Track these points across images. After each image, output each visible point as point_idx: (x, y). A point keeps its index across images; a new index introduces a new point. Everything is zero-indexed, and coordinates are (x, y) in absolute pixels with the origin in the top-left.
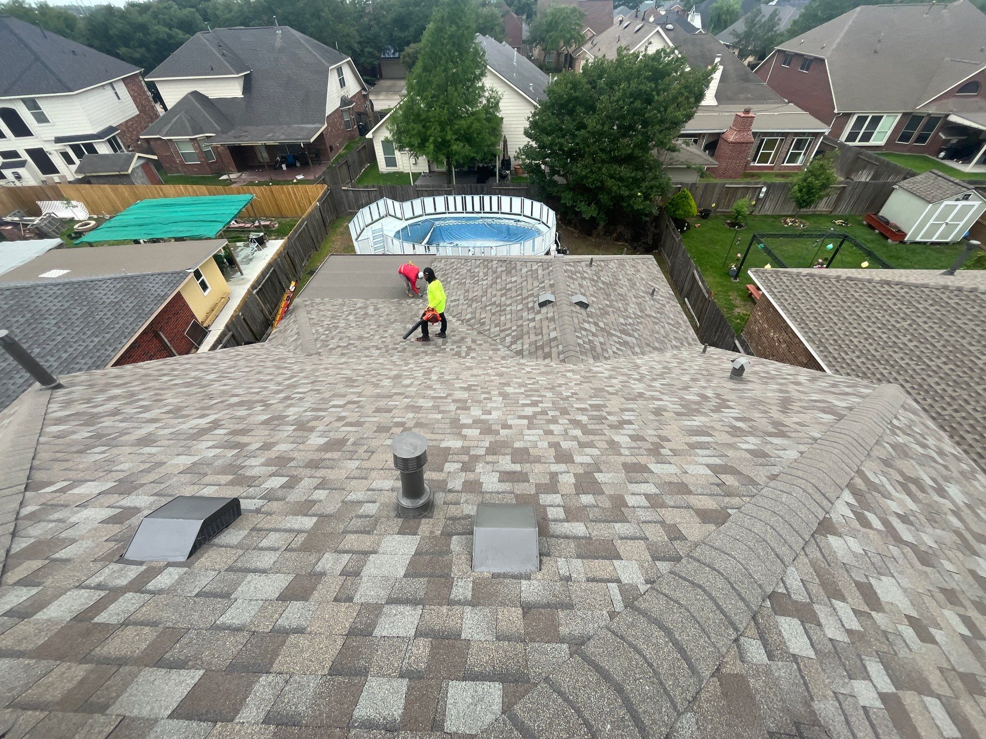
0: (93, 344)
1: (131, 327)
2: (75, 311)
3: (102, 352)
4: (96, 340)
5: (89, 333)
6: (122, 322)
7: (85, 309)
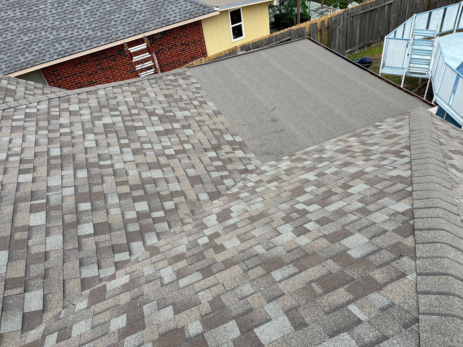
0: (84, 35)
1: (119, 35)
2: (108, 6)
3: (82, 43)
4: (90, 33)
5: (94, 26)
6: (120, 28)
7: (115, 7)
